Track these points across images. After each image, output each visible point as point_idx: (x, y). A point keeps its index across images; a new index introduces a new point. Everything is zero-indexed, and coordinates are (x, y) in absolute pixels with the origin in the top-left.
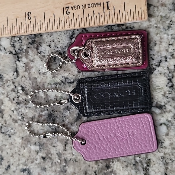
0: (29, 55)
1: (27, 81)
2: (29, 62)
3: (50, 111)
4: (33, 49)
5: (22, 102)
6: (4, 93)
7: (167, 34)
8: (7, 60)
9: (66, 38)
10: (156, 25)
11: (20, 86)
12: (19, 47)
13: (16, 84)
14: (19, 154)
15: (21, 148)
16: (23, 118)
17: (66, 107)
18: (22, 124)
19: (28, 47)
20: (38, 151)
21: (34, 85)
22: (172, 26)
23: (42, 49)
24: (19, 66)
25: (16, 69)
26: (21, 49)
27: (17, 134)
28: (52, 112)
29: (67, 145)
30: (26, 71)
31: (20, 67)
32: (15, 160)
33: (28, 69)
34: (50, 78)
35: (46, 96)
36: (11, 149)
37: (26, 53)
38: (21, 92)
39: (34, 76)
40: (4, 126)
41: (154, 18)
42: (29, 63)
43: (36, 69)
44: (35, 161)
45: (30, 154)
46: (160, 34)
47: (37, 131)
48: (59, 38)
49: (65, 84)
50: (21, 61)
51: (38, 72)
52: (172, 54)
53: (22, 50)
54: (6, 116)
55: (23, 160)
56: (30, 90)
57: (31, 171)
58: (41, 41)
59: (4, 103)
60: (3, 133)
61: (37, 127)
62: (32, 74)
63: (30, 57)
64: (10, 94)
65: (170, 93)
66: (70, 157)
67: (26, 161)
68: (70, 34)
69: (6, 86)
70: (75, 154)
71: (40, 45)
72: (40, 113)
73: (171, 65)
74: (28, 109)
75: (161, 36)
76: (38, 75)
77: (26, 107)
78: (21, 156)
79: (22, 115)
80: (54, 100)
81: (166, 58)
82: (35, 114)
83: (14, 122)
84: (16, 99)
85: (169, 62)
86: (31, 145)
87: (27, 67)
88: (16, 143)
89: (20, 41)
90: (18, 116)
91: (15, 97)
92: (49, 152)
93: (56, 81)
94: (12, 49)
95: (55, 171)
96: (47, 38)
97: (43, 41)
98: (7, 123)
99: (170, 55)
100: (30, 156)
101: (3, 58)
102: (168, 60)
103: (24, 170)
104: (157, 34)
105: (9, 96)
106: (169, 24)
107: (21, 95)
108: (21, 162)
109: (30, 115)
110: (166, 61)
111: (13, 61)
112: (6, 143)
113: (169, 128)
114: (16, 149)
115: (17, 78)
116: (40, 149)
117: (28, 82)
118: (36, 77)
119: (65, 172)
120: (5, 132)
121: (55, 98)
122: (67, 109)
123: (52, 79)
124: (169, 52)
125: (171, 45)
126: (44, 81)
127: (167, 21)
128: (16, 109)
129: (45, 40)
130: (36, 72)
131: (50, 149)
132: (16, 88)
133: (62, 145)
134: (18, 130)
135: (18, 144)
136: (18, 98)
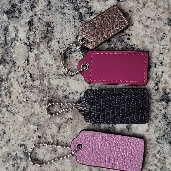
0: (40, 48)
1: (35, 69)
2: (40, 54)
3: (51, 97)
4: (44, 43)
5: (28, 87)
6: (15, 77)
7: (159, 44)
8: (21, 50)
9: (73, 37)
10: (151, 36)
11: (29, 73)
12: (33, 39)
13: (26, 71)
14: (19, 131)
15: (21, 126)
16: (27, 100)
17: (65, 96)
18: (26, 106)
19: (40, 41)
20: (36, 130)
21: (41, 74)
22: (164, 37)
23: (51, 44)
24: (30, 56)
25: (28, 58)
26: (34, 42)
27: (20, 114)
28: (52, 99)
29: (60, 129)
30: (36, 61)
31: (31, 57)
32: (15, 136)
33: (38, 59)
34: (55, 69)
35: (49, 84)
36: (13, 126)
37: (38, 46)
38: (29, 78)
39: (42, 66)
40: (10, 105)
41: (150, 29)
42: (39, 55)
43: (44, 60)
44: (32, 139)
45: (29, 132)
46: (153, 44)
47: (38, 113)
48: (67, 36)
49: (67, 76)
50: (33, 52)
51: (46, 63)
52: (161, 62)
53: (35, 42)
54: (13, 97)
55: (22, 136)
56: (36, 77)
57: (27, 147)
58: (52, 37)
59: (13, 85)
60: (9, 111)
61: (38, 110)
62: (41, 64)
63: (41, 49)
64: (19, 79)
65: (155, 95)
66: (62, 140)
67: (25, 137)
68: (77, 34)
69: (17, 72)
70: (67, 137)
71: (51, 40)
72: (42, 98)
73: (159, 71)
74: (32, 93)
75: (154, 45)
76: (45, 65)
77: (31, 91)
78: (21, 133)
79: (27, 98)
80: (55, 88)
81: (156, 65)
82: (38, 99)
83: (19, 103)
84: (23, 84)
85: (158, 68)
86: (30, 125)
87: (37, 58)
88: (18, 121)
89: (35, 35)
90: (23, 99)
91: (23, 82)
92: (45, 132)
93: (60, 72)
94: (27, 41)
95: (48, 149)
96: (57, 35)
97: (53, 38)
98: (14, 103)
99: (160, 63)
100: (28, 134)
101: (18, 47)
102: (157, 66)
103: (21, 145)
104: (151, 43)
105: (18, 81)
106: (163, 36)
107: (28, 81)
108: (20, 138)
109: (34, 99)
110: (155, 67)
111: (26, 51)
112: (10, 120)
113: (150, 126)
114: (18, 126)
115: (27, 66)
116: (38, 129)
117: (36, 70)
118: (43, 67)
119: (56, 152)
120: (10, 110)
121: (56, 87)
122: (65, 98)
123: (56, 71)
124: (159, 60)
125: (162, 54)
126: (49, 71)
127: (161, 33)
128: (22, 92)
129: (55, 37)
130: (44, 63)
131: (46, 130)
132: (25, 74)
133: (56, 128)
134: (21, 110)
135: (20, 122)
136: (26, 83)
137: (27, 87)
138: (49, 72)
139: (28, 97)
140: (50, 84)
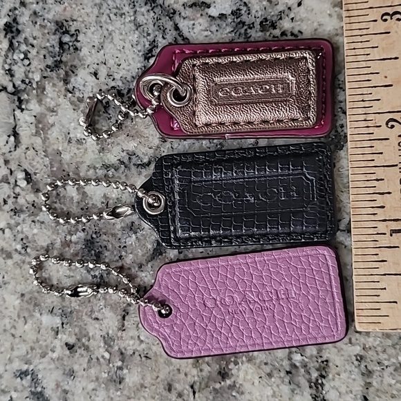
0: (46, 96)
1: (38, 159)
2: (46, 112)
3: (90, 233)
4: (56, 81)
5: (24, 208)
9: (135, 56)
11: (21, 171)
12: (23, 75)
13: (13, 166)
14: (13, 335)
15: (17, 319)
16: (25, 248)
17: (130, 224)
18: (24, 262)
19: (45, 77)
20: (58, 328)
21: (55, 169)
23: (76, 81)
24: (21, 123)
25: (15, 128)
26: (27, 81)
27: (10, 287)
28: (94, 236)
29: (127, 318)
30: (37, 134)
31: (24, 125)
32: (3, 349)
33: (43, 129)
34: (93, 151)
35: (81, 196)
37: (39, 91)
38: (23, 184)
39: (56, 147)
42: (46, 115)
43: (61, 131)
44: (50, 353)
45: (39, 336)
47: (58, 280)
48: (119, 56)
50: (27, 109)
51: (66, 137)
53: (30, 82)
55: (22, 349)
56: (44, 181)
57: (40, 376)
58: (76, 62)
61: (58, 271)
62: (52, 142)
63: (48, 100)
66: (134, 348)
67: (30, 351)
68: (144, 46)
70: (147, 340)
71: (73, 73)
72: (65, 237)
74: (38, 225)
76: (66, 144)
77: (33, 221)
78: (17, 340)
79: (24, 241)
80: (100, 206)
82: (55, 240)
83: (4, 256)
84: (10, 201)
86: (41, 314)
87: (41, 126)
88: (6, 308)
89: (26, 62)
90: (14, 244)
91: (9, 197)
92: (84, 332)
93: (108, 160)
94: (6, 81)
95: (97, 379)
96: (90, 56)
97: (80, 64)
100: (38, 341)
103: (22, 374)
107: (22, 193)
108: (16, 353)
109: (43, 242)
111: (9, 109)
114: (7, 321)
115: (15, 150)
116: (63, 324)
117: (41, 161)
118: (60, 149)
119: (120, 383)
121: (103, 203)
122: (131, 229)
123: (97, 156)
126: (78, 160)
128: (9, 226)
129: (85, 61)
130: (60, 138)
131: (85, 325)
132: (11, 174)
133: (114, 316)
134: (12, 276)
135: (12, 310)
136: (17, 198)
137: (22, 211)
138: (77, 163)
139: (27, 238)
140: (84, 193)
